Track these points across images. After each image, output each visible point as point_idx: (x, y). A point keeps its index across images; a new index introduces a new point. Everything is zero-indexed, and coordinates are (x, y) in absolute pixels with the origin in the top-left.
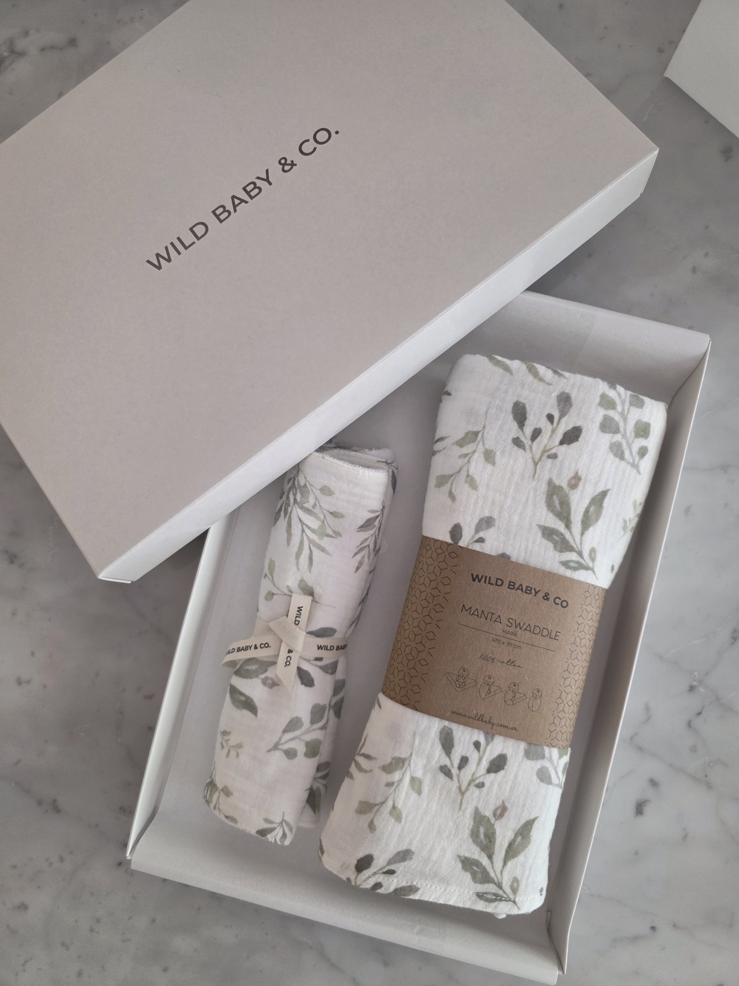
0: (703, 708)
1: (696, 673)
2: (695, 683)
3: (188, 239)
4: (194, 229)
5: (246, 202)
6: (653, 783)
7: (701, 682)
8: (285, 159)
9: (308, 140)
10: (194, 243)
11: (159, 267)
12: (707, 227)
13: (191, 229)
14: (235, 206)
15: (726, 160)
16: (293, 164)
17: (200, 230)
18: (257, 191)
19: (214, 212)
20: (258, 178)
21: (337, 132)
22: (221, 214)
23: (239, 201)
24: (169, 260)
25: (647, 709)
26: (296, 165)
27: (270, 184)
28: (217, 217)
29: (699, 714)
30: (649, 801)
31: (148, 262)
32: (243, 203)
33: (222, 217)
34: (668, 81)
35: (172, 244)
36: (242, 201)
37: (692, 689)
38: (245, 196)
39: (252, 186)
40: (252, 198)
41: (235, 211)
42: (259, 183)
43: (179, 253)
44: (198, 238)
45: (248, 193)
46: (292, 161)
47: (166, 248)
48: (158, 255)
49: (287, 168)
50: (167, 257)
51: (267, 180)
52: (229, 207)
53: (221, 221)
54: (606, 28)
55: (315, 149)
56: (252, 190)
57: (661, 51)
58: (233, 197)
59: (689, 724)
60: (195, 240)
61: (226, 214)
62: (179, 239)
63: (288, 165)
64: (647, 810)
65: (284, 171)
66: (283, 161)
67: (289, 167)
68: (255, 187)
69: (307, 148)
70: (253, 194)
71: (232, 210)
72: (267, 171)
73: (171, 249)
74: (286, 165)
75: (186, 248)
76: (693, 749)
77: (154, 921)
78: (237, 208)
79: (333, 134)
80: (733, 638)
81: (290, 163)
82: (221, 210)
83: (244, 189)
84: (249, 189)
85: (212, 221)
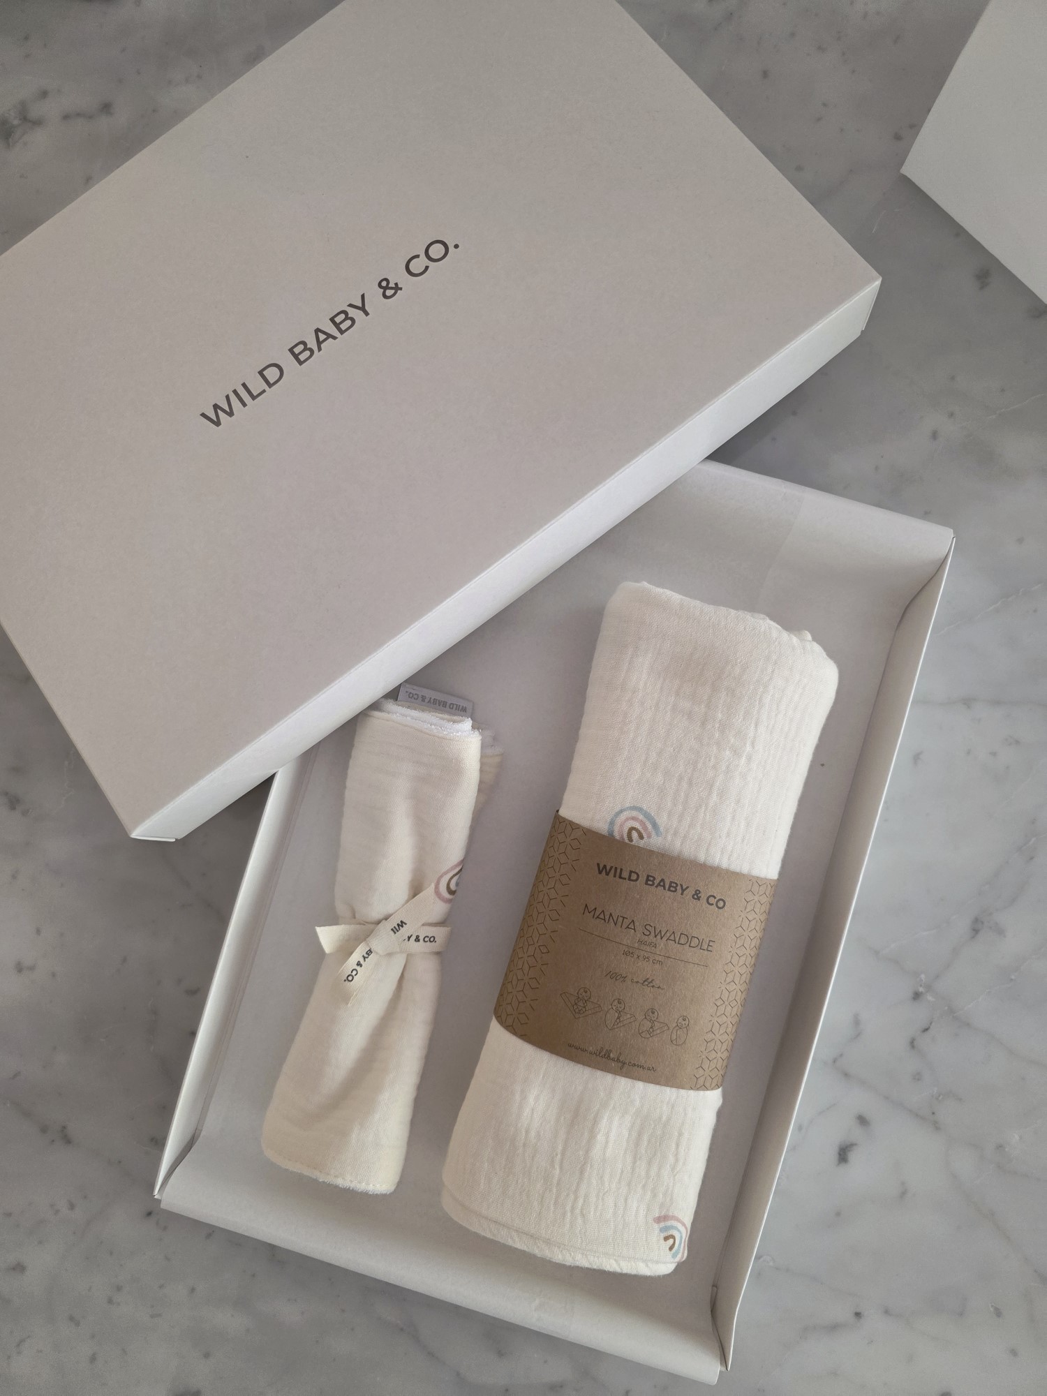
0: (931, 1024)
1: (923, 976)
2: (921, 989)
3: (257, 385)
4: (264, 373)
5: (335, 338)
6: (862, 1120)
7: (929, 988)
8: (386, 280)
9: (417, 256)
10: (264, 391)
11: (218, 423)
12: (953, 378)
13: (261, 373)
14: (319, 343)
15: (982, 288)
16: (397, 288)
17: (272, 374)
18: (348, 323)
19: (291, 350)
20: (350, 305)
21: (456, 246)
22: (300, 352)
23: (325, 337)
24: (231, 414)
25: (857, 1022)
26: (401, 289)
27: (367, 314)
28: (296, 356)
29: (926, 1030)
30: (856, 1144)
31: (203, 415)
32: (330, 340)
33: (302, 357)
34: (906, 181)
35: (235, 392)
36: (329, 336)
37: (917, 996)
38: (332, 330)
39: (342, 316)
40: (342, 332)
41: (320, 349)
42: (352, 312)
43: (244, 404)
44: (270, 385)
45: (337, 325)
46: (396, 284)
47: (227, 397)
48: (216, 407)
49: (389, 293)
50: (228, 410)
51: (362, 308)
52: (312, 344)
53: (301, 363)
54: (825, 105)
55: (427, 268)
56: (342, 321)
57: (898, 137)
58: (318, 331)
59: (912, 1044)
60: (265, 386)
61: (307, 353)
62: (244, 385)
63: (392, 288)
64: (853, 1156)
65: (385, 296)
66: (384, 284)
67: (393, 291)
68: (347, 318)
69: (416, 266)
70: (343, 327)
71: (315, 348)
72: (363, 296)
73: (233, 398)
74: (388, 288)
75: (254, 398)
76: (917, 1077)
77: (193, 1290)
78: (323, 346)
79: (451, 249)
80: (974, 930)
81: (394, 286)
82: (301, 347)
83: (332, 320)
84: (338, 320)
85: (288, 362)
